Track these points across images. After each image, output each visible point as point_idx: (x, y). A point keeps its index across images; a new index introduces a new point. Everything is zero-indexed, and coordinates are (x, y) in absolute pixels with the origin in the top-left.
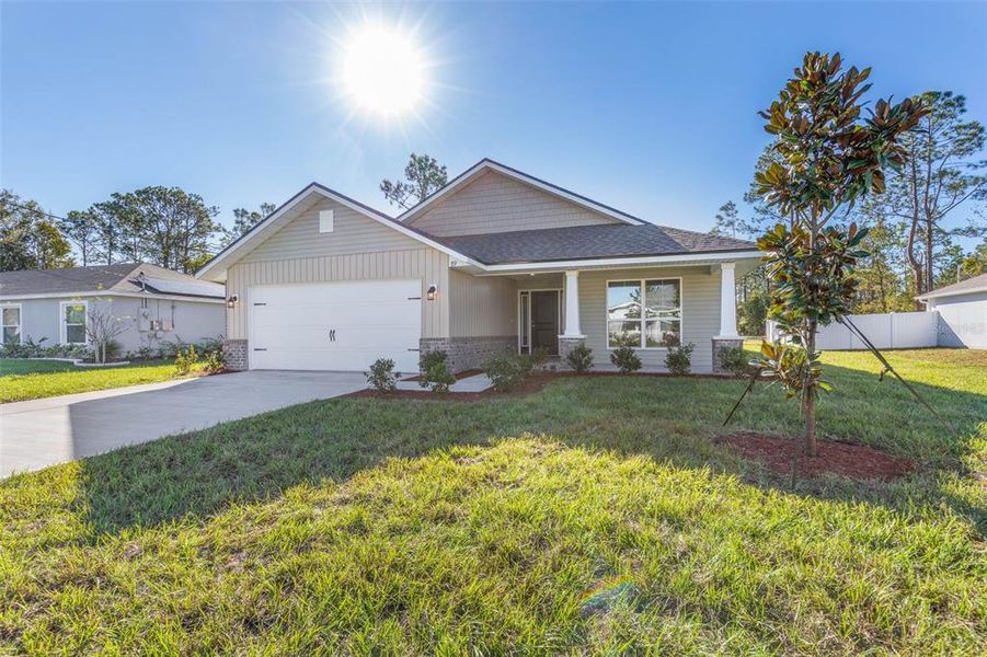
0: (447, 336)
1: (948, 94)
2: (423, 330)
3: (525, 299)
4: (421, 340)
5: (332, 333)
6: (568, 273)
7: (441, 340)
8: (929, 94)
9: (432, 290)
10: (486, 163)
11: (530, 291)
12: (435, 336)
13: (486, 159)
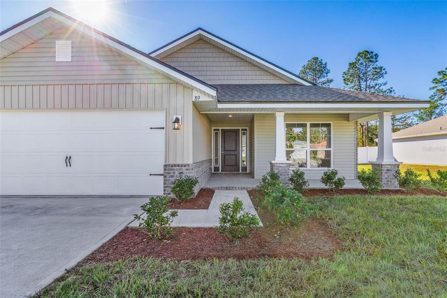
0: (191, 162)
1: (372, 53)
2: (167, 157)
3: (216, 134)
4: (165, 166)
5: (68, 160)
6: (277, 114)
7: (185, 166)
8: (366, 51)
9: (177, 121)
10: (200, 32)
11: (220, 128)
12: (179, 162)
13: (200, 29)
